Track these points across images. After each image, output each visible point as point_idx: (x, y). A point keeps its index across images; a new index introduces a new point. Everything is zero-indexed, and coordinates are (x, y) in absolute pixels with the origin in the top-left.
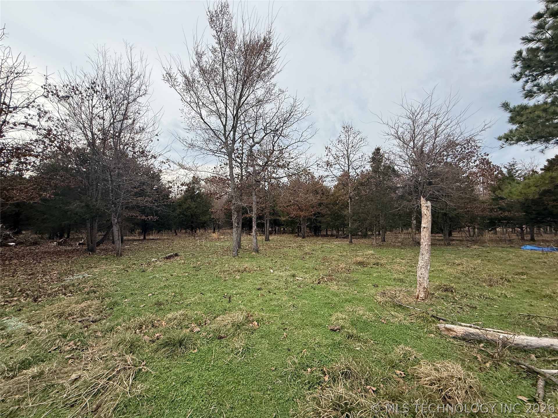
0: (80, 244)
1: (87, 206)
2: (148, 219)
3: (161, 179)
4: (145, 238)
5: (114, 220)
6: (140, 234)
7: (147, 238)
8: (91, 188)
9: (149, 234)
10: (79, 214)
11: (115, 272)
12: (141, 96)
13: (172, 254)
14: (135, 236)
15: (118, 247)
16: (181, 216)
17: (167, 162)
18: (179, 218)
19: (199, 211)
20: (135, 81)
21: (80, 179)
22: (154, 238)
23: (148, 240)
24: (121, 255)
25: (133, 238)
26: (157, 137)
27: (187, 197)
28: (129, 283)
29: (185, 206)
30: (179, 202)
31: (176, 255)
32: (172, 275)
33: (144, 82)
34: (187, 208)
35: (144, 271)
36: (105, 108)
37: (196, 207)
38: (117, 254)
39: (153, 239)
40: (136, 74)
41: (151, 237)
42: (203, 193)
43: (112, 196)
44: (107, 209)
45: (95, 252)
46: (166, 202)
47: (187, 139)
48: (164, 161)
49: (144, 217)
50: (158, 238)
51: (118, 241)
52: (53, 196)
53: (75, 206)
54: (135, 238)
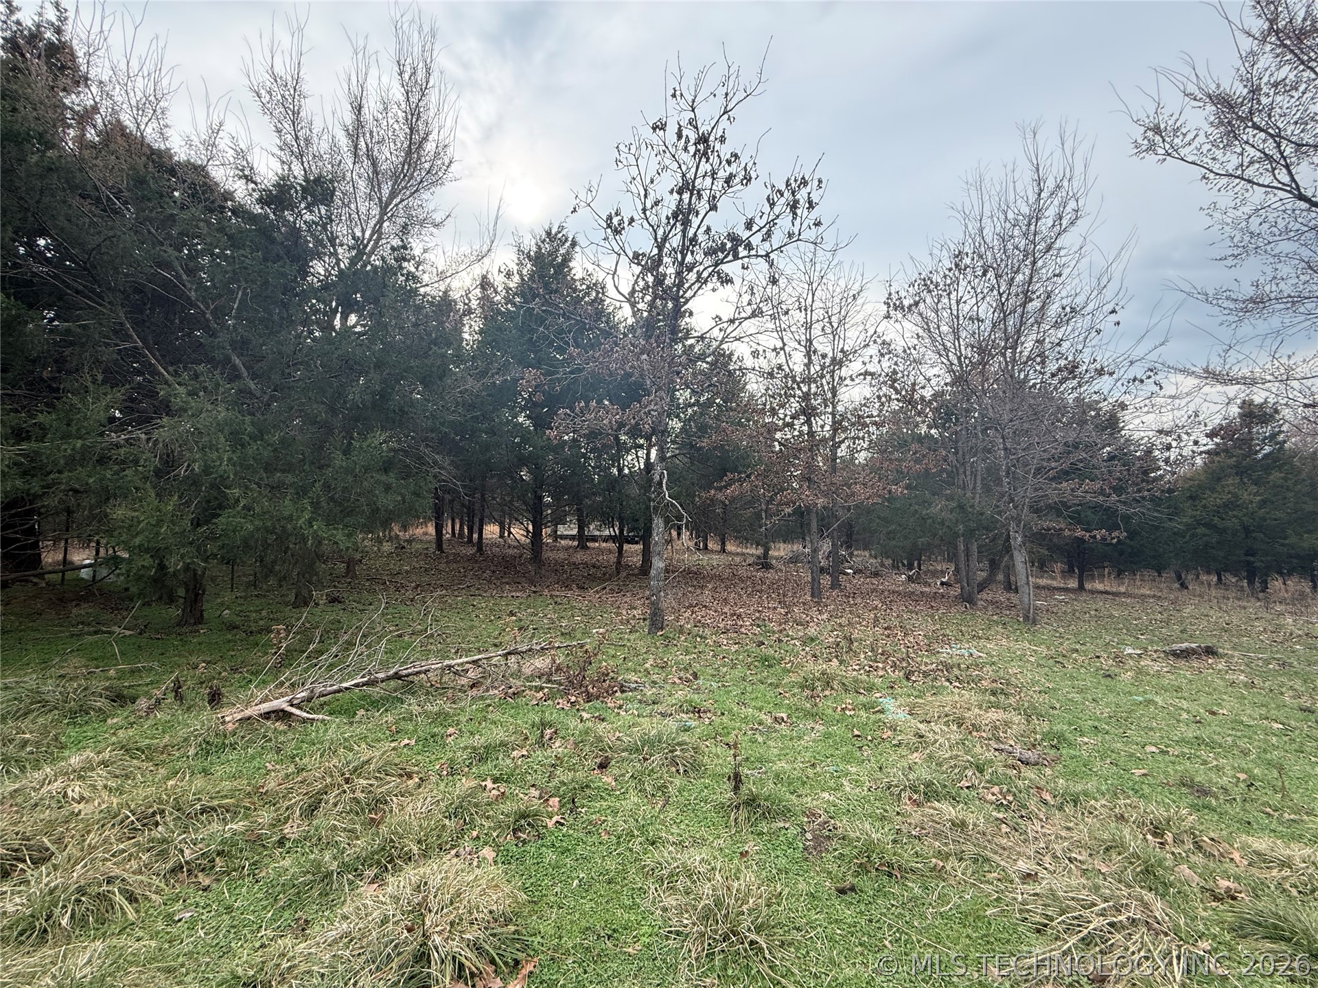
0: (942, 584)
1: (961, 507)
2: (1094, 537)
3: (1122, 428)
4: (1081, 587)
5: (1015, 538)
6: (1067, 573)
7: (1088, 586)
8: (961, 471)
9: (1093, 578)
10: (947, 524)
11: (1032, 659)
12: (1065, 231)
13: (1194, 645)
14: (1054, 578)
15: (1026, 600)
16: (1201, 530)
17: (1149, 377)
18: (1193, 536)
19: (1279, 514)
20: (1049, 202)
21: (944, 453)
22: (1108, 588)
23: (1092, 592)
24: (1034, 622)
25: (1049, 582)
26: (1114, 318)
27: (1222, 469)
28: (1078, 697)
29: (1214, 500)
30: (1188, 490)
31: (1210, 651)
32: (1213, 713)
33: (1071, 194)
34: (1225, 505)
35: (1109, 676)
36: (980, 296)
37: (1263, 503)
38: (1026, 618)
39: (1106, 593)
40: (1050, 184)
41: (1099, 586)
42: (1294, 454)
43: (1009, 483)
44: (999, 513)
45: (975, 604)
46: (1148, 490)
47: (1234, 286)
48: (1139, 377)
49: (1079, 533)
50: (1122, 589)
51: (1026, 587)
52: (906, 492)
53: (938, 508)
54: (1055, 584)
